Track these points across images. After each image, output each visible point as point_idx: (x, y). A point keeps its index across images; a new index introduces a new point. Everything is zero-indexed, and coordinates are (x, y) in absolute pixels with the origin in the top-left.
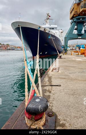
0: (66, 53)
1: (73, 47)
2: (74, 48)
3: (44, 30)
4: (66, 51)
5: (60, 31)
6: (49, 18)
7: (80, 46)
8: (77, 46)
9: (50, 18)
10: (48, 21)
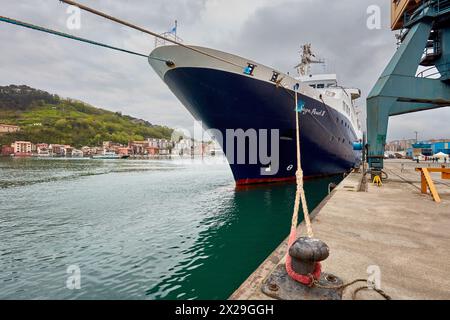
0: (377, 178)
1: (399, 149)
2: (402, 153)
3: (274, 79)
4: (376, 162)
5: (350, 91)
6: (308, 60)
7: (429, 146)
8: (415, 146)
9: (312, 58)
10: (306, 67)
